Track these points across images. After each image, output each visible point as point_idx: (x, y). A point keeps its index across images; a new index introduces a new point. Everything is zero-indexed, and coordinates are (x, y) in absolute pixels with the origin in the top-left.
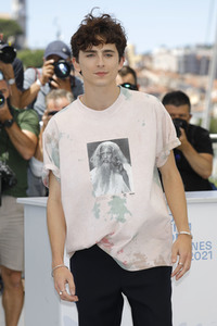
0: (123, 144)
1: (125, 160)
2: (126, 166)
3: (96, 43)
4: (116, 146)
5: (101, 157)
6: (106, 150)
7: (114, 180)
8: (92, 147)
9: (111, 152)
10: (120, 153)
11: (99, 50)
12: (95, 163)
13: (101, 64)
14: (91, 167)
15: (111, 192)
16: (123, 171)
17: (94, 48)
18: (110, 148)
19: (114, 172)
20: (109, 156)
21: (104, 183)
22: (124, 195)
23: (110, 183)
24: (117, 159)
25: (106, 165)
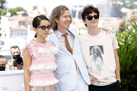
0: (101, 47)
1: (102, 52)
2: (102, 55)
4: (99, 48)
5: (94, 51)
6: (95, 49)
7: (98, 59)
8: (91, 48)
9: (97, 50)
10: (100, 50)
12: (92, 53)
14: (91, 54)
15: (97, 63)
16: (101, 56)
18: (97, 48)
19: (98, 56)
20: (97, 51)
21: (94, 60)
22: (101, 64)
23: (97, 60)
24: (99, 52)
25: (95, 54)
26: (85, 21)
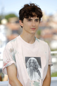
0: (39, 59)
1: (39, 66)
2: (39, 69)
3: (32, 16)
4: (36, 60)
6: (32, 61)
7: (35, 75)
8: (27, 59)
9: (34, 62)
10: (37, 63)
11: (34, 19)
12: (28, 66)
13: (34, 25)
15: (34, 79)
16: (38, 71)
17: (32, 18)
18: (34, 61)
19: (35, 71)
20: (33, 64)
21: (31, 75)
22: (39, 81)
23: (33, 75)
24: (36, 66)
25: (32, 68)
26: (23, 22)
